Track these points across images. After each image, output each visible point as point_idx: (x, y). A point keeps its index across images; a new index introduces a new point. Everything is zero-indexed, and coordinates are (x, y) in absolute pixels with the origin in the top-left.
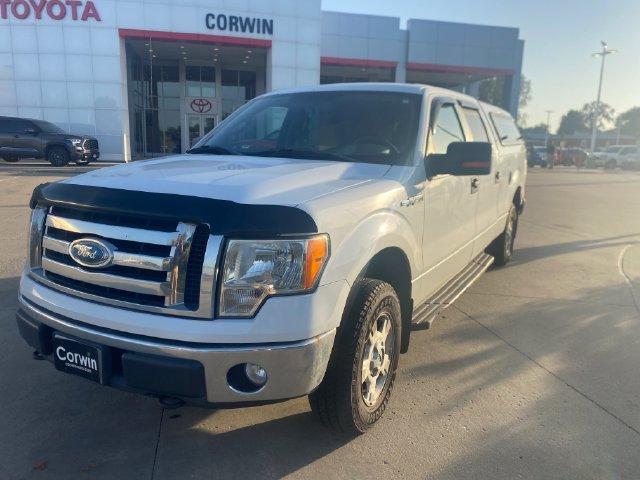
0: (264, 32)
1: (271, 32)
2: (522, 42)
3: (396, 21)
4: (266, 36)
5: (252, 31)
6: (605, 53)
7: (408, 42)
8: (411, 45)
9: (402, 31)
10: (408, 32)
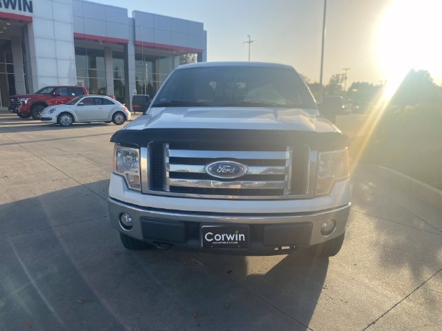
0: (25, 10)
1: (31, 10)
2: (206, 32)
3: (125, 10)
4: (27, 14)
5: (14, 8)
6: (250, 42)
7: (134, 26)
8: (136, 28)
9: (129, 18)
10: (133, 20)
